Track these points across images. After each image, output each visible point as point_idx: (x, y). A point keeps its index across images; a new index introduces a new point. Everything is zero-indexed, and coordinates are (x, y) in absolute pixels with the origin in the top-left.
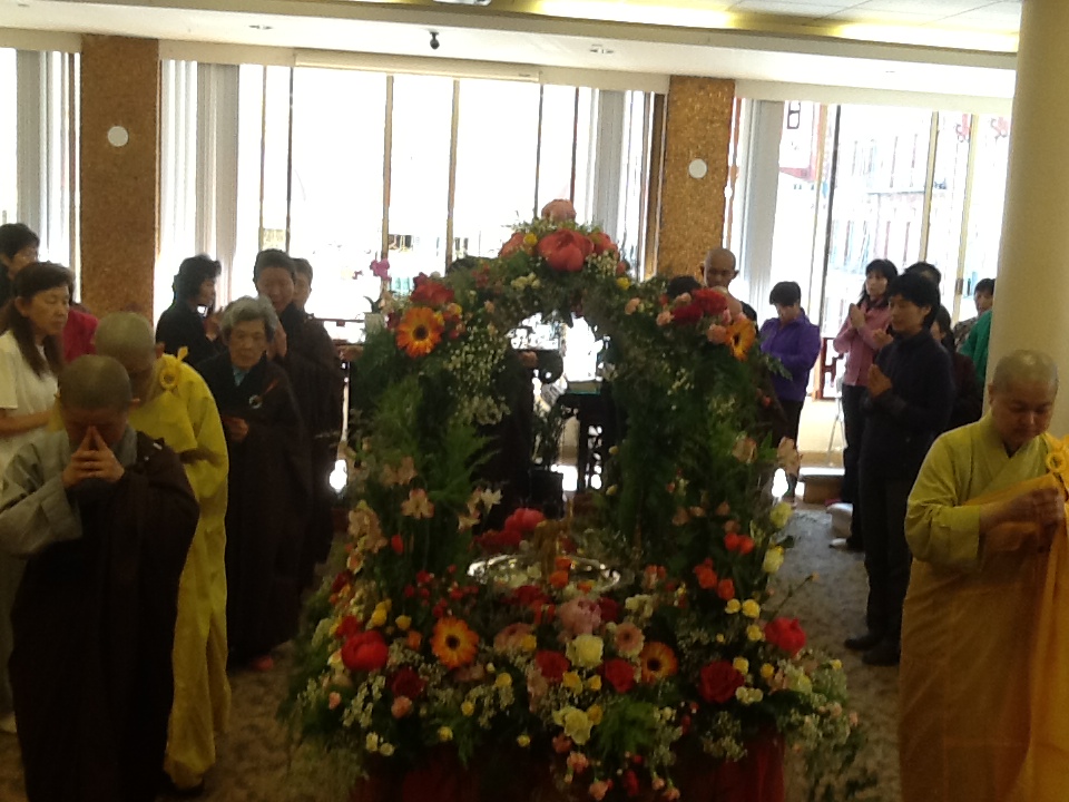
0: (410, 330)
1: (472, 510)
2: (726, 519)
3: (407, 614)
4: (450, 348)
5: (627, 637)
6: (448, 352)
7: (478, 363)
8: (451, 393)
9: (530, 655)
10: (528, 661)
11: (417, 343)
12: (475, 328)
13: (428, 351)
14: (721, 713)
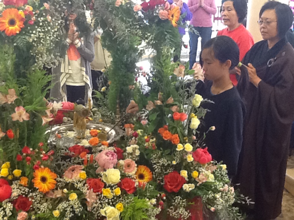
0: (6, 21)
1: (49, 113)
2: (173, 105)
3: (18, 169)
4: (30, 30)
5: (129, 166)
6: (29, 32)
7: (46, 38)
8: (32, 54)
9: (84, 181)
10: (84, 185)
11: (11, 28)
12: (42, 18)
13: (18, 32)
14: (177, 197)
